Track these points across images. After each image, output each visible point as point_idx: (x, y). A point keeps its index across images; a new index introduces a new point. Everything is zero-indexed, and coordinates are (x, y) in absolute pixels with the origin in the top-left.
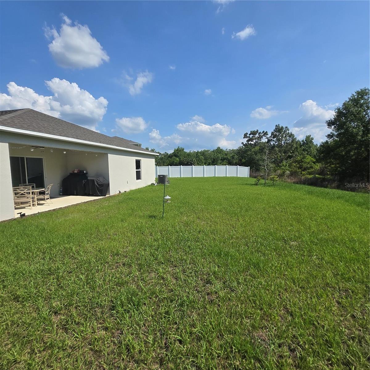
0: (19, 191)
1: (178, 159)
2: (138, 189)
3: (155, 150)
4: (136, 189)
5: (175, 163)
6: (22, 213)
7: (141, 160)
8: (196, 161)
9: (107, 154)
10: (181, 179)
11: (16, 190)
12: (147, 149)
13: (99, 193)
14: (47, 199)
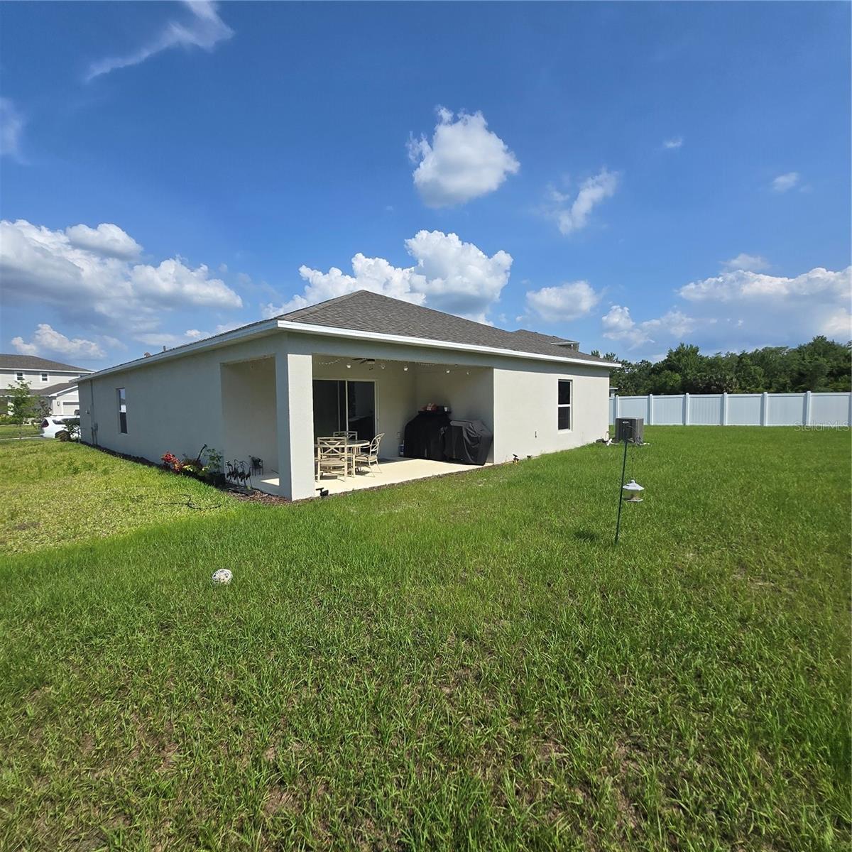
0: (328, 446)
1: (678, 377)
2: (562, 452)
3: (615, 357)
4: (557, 453)
5: (668, 388)
6: (323, 488)
7: (571, 380)
8: (734, 380)
9: (490, 370)
10: (684, 431)
11: (323, 443)
12: (595, 355)
13: (469, 457)
14: (372, 463)
